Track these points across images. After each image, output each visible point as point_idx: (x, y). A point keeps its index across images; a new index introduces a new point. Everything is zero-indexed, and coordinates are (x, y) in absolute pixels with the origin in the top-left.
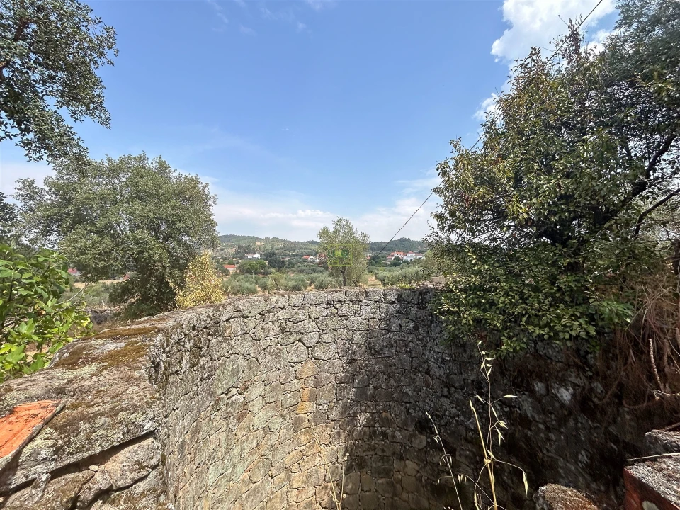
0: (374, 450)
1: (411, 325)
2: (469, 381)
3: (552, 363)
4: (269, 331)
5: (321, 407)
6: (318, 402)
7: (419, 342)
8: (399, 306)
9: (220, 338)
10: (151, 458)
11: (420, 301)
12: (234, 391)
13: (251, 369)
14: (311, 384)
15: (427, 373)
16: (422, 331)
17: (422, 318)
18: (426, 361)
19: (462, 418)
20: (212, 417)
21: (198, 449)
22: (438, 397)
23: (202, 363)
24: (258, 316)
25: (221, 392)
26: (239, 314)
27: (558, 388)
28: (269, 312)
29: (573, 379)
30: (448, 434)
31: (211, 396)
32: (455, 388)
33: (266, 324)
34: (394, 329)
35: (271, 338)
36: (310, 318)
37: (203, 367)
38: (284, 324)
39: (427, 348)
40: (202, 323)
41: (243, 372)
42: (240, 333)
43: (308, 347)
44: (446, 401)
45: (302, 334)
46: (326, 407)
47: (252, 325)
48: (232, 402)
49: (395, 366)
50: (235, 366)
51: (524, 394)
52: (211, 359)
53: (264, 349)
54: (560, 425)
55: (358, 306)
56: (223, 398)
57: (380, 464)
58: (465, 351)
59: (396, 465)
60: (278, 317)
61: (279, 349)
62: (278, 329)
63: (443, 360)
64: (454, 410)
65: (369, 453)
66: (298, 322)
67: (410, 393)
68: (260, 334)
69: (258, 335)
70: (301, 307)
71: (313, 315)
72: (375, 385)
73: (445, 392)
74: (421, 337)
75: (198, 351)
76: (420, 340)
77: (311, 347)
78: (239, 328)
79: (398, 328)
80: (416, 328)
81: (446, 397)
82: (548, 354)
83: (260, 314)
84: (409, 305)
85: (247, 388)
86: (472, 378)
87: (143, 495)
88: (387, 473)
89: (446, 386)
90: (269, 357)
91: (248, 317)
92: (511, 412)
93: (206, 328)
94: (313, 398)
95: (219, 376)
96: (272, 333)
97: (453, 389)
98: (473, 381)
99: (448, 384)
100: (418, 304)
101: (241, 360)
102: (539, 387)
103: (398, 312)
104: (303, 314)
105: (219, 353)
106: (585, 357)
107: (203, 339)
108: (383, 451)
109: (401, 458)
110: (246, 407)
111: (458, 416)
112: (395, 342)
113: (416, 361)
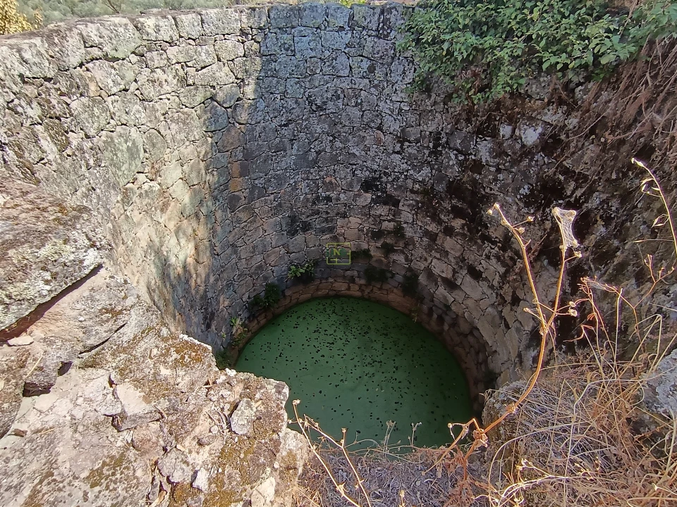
0: (318, 214)
1: (366, 64)
2: (428, 133)
3: (530, 102)
4: (161, 85)
5: (256, 182)
6: (253, 176)
7: (373, 90)
8: (349, 35)
9: (84, 100)
11: (381, 25)
12: (142, 177)
13: (154, 145)
14: (240, 156)
15: (380, 128)
16: (379, 73)
17: (381, 54)
18: (379, 115)
19: (411, 172)
20: (129, 214)
22: (389, 155)
23: (75, 143)
24: (134, 58)
25: (126, 181)
26: (96, 52)
27: (525, 130)
28: (150, 50)
29: (547, 119)
30: (395, 189)
31: (114, 188)
32: (410, 142)
33: (152, 72)
34: (341, 73)
35: (168, 96)
36: (219, 60)
37: (80, 149)
38: (181, 73)
39: (383, 98)
40: (35, 68)
41: (145, 151)
42: (115, 90)
43: (225, 108)
44: (398, 157)
45: (213, 87)
46: (262, 181)
47: (130, 75)
48: (146, 191)
49: (341, 124)
50: (130, 144)
51: (485, 140)
52: (87, 137)
53: (163, 114)
54: (512, 167)
55: (290, 36)
56: (132, 189)
57: (324, 225)
58: (430, 96)
59: (340, 222)
60: (168, 59)
61: (186, 113)
62: (175, 81)
63: (401, 109)
64: (405, 166)
65: (312, 217)
66: (202, 68)
67: (357, 153)
68: (150, 91)
69: (146, 93)
70: (199, 41)
71: (223, 55)
72: (318, 148)
73: (398, 148)
74: (376, 82)
75: (56, 122)
76: (375, 87)
77: (230, 107)
78: (110, 81)
79: (347, 71)
80: (372, 69)
81: (398, 153)
82: (529, 91)
83: (133, 53)
84: (365, 33)
85: (158, 171)
86: (430, 130)
88: (331, 230)
89: (399, 142)
90: (173, 126)
91: (115, 59)
92: (466, 160)
93: (49, 80)
94: (244, 172)
95: (112, 160)
96: (167, 88)
97: (407, 144)
98: (431, 133)
99: (402, 139)
100: (377, 30)
101: (134, 133)
102: (505, 130)
103: (347, 46)
104: (207, 52)
105: (96, 125)
106: (573, 91)
107: (54, 102)
108: (327, 213)
109: (344, 216)
110: (166, 195)
111: (407, 171)
112: (343, 92)
113: (368, 115)
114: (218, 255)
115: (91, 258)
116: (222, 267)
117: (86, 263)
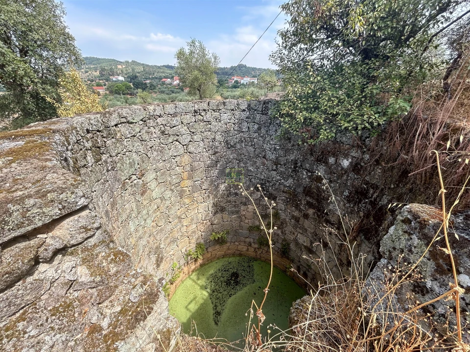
0: (230, 202)
1: (256, 127)
2: (290, 160)
3: (343, 146)
4: (152, 134)
5: (196, 183)
6: (194, 180)
7: (261, 138)
8: (248, 113)
9: (113, 140)
10: (94, 223)
11: (264, 109)
12: (134, 177)
13: (143, 162)
14: (189, 169)
15: (264, 157)
16: (263, 131)
17: (264, 121)
18: (264, 150)
19: (283, 181)
20: (123, 195)
21: (119, 214)
22: (270, 171)
23: (104, 159)
24: (141, 123)
25: (125, 178)
26: (124, 120)
27: (342, 160)
28: (149, 119)
29: (353, 154)
30: (273, 190)
31: (118, 181)
32: (281, 165)
33: (149, 128)
34: (244, 130)
35: (155, 139)
36: (182, 123)
37: (106, 162)
38: (163, 129)
39: (266, 142)
40: (94, 127)
41: (138, 164)
42: (129, 136)
43: (183, 145)
44: (275, 172)
45: (178, 135)
46: (199, 182)
47: (138, 130)
48: (135, 184)
49: (244, 154)
50: (131, 161)
51: (322, 165)
52: (111, 156)
53: (151, 148)
54: (338, 179)
55: (218, 114)
56: (127, 182)
57: (233, 209)
58: (290, 142)
59: (243, 208)
60: (157, 123)
61: (163, 147)
62: (159, 133)
63: (275, 148)
64: (279, 177)
65: (227, 204)
66: (173, 127)
67: (252, 170)
68: (146, 137)
69: (144, 137)
70: (174, 115)
71: (185, 122)
72: (231, 166)
73: (274, 167)
74: (262, 135)
75: (98, 150)
76: (262, 137)
77: (186, 145)
78: (127, 132)
79: (247, 129)
80: (259, 129)
81: (274, 170)
82: (342, 140)
83: (142, 120)
84: (255, 112)
85: (143, 175)
86: (292, 158)
87: (95, 246)
88: (237, 212)
89: (275, 164)
90: (155, 153)
91: (132, 123)
92: (312, 175)
93: (98, 131)
94: (190, 177)
95: (121, 168)
96: (155, 136)
97: (279, 166)
98: (292, 160)
99: (276, 163)
100: (262, 111)
101: (134, 156)
102: (332, 160)
103: (247, 118)
104: (177, 120)
105: (116, 151)
106: (364, 141)
107: (99, 141)
108: (235, 202)
109: (245, 204)
110: (145, 186)
111: (280, 180)
112: (245, 139)
113: (258, 151)
114: (170, 222)
115: (82, 202)
116: (172, 230)
117: (79, 203)
